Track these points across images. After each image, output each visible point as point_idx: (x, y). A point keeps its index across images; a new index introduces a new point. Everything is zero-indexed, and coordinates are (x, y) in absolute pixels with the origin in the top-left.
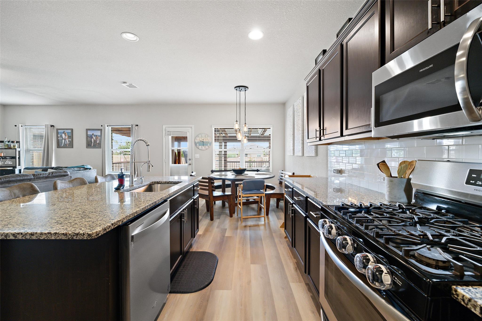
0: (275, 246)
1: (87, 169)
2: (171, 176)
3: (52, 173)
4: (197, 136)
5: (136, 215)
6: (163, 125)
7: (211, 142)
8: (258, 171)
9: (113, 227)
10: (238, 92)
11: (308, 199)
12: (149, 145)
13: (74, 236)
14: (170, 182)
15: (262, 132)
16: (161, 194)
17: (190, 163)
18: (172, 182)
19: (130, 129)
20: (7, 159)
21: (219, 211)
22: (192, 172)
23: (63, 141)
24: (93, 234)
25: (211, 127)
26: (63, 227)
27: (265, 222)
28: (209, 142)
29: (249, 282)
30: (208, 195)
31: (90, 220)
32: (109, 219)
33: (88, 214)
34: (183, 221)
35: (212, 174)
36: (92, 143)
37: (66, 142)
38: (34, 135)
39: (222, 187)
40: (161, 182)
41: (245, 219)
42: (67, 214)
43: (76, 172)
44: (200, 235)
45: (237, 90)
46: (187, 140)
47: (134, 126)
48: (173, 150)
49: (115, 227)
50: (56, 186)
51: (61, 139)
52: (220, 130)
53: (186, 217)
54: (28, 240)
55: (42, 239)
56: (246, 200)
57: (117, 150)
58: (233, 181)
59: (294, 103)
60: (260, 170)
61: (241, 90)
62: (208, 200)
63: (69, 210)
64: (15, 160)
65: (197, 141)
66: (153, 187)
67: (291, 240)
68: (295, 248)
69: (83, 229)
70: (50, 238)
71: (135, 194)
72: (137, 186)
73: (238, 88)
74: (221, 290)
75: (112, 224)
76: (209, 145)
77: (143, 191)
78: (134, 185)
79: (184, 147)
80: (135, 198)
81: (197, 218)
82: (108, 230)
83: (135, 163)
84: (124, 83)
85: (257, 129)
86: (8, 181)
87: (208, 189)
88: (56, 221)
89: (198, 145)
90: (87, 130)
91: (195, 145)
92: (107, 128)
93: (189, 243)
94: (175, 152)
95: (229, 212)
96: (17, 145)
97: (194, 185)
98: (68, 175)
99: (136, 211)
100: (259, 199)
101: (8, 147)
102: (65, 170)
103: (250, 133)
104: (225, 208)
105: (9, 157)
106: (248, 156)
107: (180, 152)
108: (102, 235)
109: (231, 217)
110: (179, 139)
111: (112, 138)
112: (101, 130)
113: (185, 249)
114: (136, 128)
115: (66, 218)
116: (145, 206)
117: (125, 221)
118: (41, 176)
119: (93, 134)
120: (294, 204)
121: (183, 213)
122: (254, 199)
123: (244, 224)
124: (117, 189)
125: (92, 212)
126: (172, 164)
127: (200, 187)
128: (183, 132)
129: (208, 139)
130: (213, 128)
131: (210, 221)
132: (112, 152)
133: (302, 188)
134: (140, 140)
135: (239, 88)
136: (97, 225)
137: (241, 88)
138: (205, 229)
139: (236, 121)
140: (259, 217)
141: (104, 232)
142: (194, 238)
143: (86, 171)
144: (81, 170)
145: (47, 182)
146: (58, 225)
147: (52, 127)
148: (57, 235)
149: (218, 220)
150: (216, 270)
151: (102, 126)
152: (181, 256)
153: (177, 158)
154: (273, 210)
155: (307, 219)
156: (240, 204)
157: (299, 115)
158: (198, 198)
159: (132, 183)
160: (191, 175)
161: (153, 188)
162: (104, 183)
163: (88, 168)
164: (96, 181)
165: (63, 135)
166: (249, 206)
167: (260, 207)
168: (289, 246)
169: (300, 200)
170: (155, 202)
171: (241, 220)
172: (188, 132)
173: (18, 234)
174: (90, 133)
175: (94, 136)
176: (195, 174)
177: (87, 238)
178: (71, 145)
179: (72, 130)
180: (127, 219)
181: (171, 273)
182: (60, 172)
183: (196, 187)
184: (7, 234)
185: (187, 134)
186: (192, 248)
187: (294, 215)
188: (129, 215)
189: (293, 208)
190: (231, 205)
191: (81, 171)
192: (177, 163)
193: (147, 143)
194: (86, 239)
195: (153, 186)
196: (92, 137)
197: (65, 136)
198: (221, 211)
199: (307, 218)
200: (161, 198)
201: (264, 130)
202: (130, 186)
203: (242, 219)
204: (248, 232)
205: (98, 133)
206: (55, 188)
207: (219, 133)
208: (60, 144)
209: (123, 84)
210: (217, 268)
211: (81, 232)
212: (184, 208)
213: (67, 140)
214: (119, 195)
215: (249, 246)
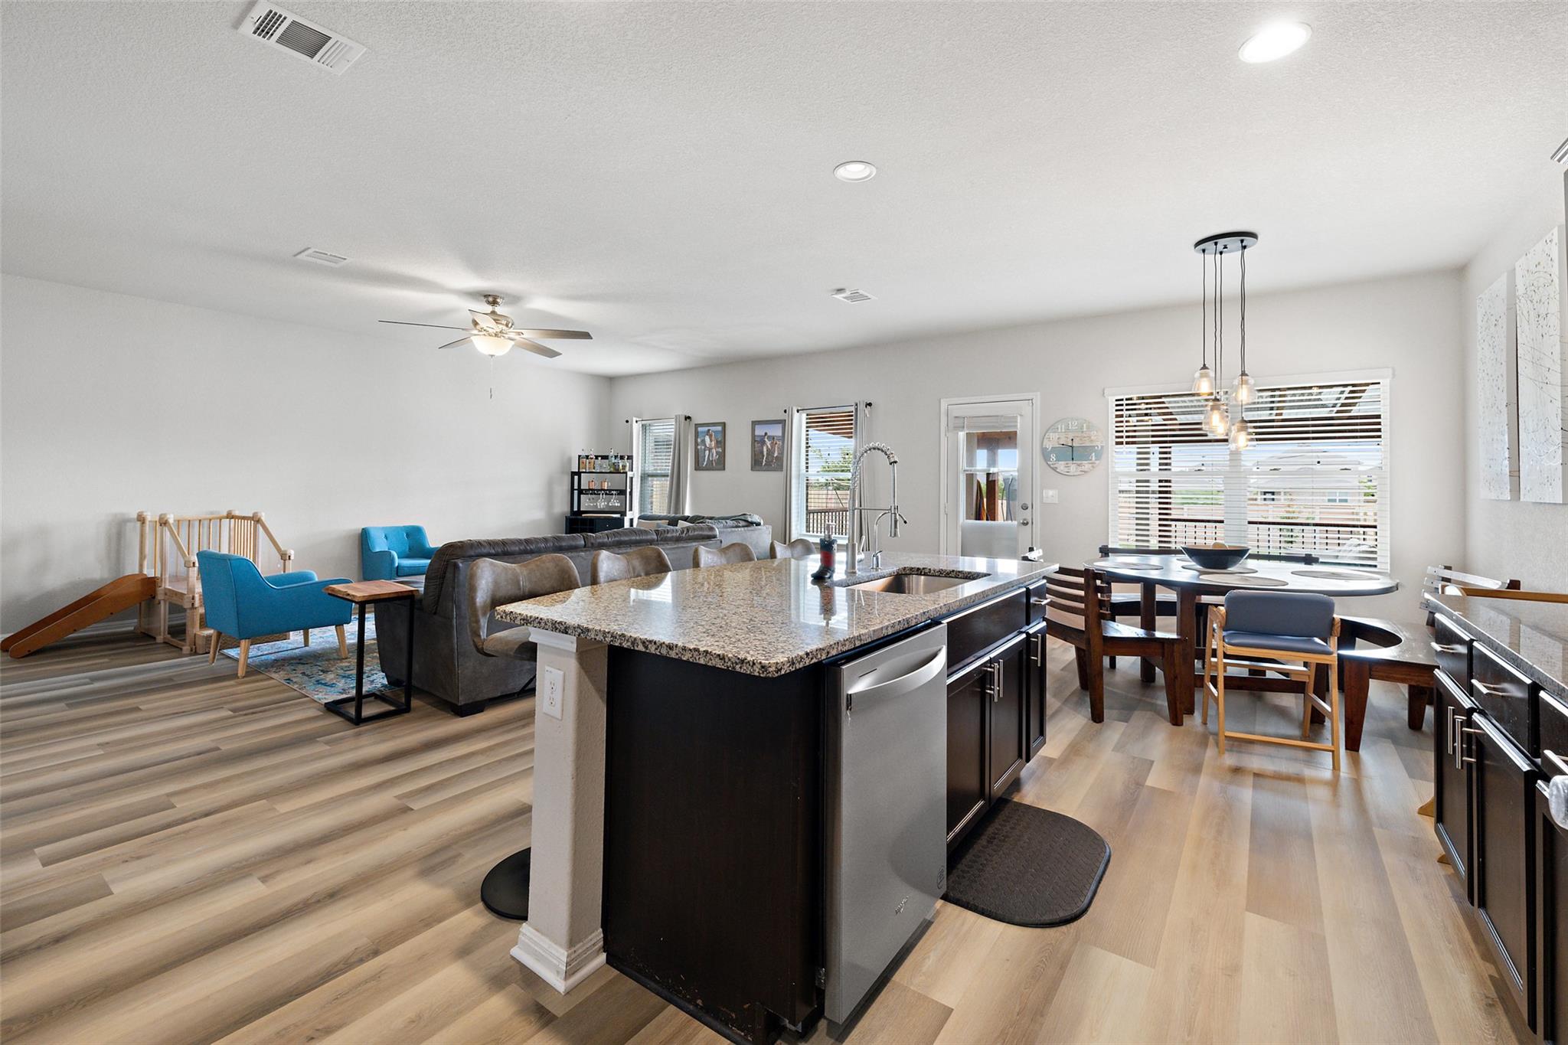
0: (1380, 877)
1: (752, 523)
2: (962, 555)
3: (688, 529)
4: (1052, 428)
5: (858, 644)
6: (942, 400)
7: (1102, 447)
8: (1309, 560)
9: (807, 662)
10: (1210, 258)
11: (1542, 694)
12: (896, 462)
13: (737, 664)
14: (953, 571)
15: (1343, 401)
16: (923, 602)
17: (1025, 520)
18: (959, 572)
19: (852, 416)
20: (612, 494)
21: (1130, 695)
22: (1031, 550)
23: (707, 452)
24: (770, 667)
25: (1104, 393)
26: (717, 643)
27: (1339, 776)
28: (1094, 447)
29: (1233, 970)
30: (1084, 629)
31: (764, 637)
32: (801, 642)
33: (759, 625)
34: (990, 694)
35: (1103, 561)
36: (763, 456)
37: (712, 455)
38: (655, 442)
39: (1142, 610)
40: (927, 571)
41: (1236, 743)
42: (722, 618)
43: (729, 530)
44: (1050, 761)
45: (1204, 251)
46: (1016, 444)
47: (861, 407)
48: (972, 474)
49: (813, 661)
50: (698, 559)
51: (703, 447)
52: (1140, 404)
53: (999, 686)
54: (663, 657)
55: (685, 659)
56: (1250, 670)
57: (818, 475)
58: (1189, 592)
59: (1517, 261)
60: (1320, 560)
61: (1225, 247)
62: (1084, 648)
63: (725, 612)
64: (624, 497)
65: (1049, 445)
66: (906, 582)
67: (1462, 869)
68: (1481, 911)
69: (751, 653)
70: (698, 661)
71: (859, 595)
72: (864, 574)
73: (1210, 245)
74: (1112, 952)
75: (807, 654)
76: (1094, 458)
77: (881, 589)
78: (857, 572)
79: (1007, 464)
80: (860, 607)
81: (1038, 704)
82: (798, 666)
83: (863, 511)
84: (840, 290)
85: (1310, 388)
86: (618, 541)
87: (1082, 609)
88: (704, 630)
89: (1053, 457)
90: (754, 423)
91: (1042, 457)
92: (796, 416)
93: (1010, 771)
94: (978, 482)
95: (1166, 704)
96: (628, 464)
97: (1028, 589)
98: (715, 537)
99: (858, 634)
100: (1309, 673)
101: (615, 469)
102: (709, 523)
103: (1278, 408)
104: (1154, 687)
105: (616, 490)
106: (1279, 500)
107: (995, 481)
108: (786, 675)
109: (1174, 725)
110: (994, 440)
111: (807, 443)
112: (783, 422)
113: (998, 786)
114: (867, 412)
115: (721, 627)
116: (881, 626)
117: (834, 652)
118: (669, 535)
119: (766, 434)
120: (1478, 713)
121: (989, 669)
122: (1286, 673)
123: (1230, 760)
124: (819, 578)
125: (767, 622)
126: (967, 519)
127: (1050, 598)
128: (1002, 416)
129: (1090, 437)
130: (1110, 398)
131: (1092, 722)
132: (808, 480)
133: (1511, 645)
134: (874, 449)
135: (1216, 244)
136: (777, 649)
137: (1222, 242)
138: (1068, 743)
139: (1202, 369)
140: (1308, 750)
141: (791, 668)
142: (1028, 760)
143: (749, 528)
144: (739, 527)
145: (679, 551)
146: (708, 638)
147: (688, 420)
148: (709, 656)
149: (1121, 727)
150: (1101, 885)
151: (785, 411)
152: (981, 803)
153: (985, 500)
154: (1390, 736)
155: (1536, 782)
156: (1214, 680)
157: (1543, 312)
158: (1043, 633)
159: (853, 567)
160: (1025, 559)
161: (906, 585)
162: (787, 561)
163: (755, 523)
164: (772, 554)
165: (707, 439)
166: (1260, 698)
167: (1313, 707)
168: (1456, 897)
169: (1502, 696)
170: (908, 621)
171: (1217, 744)
172: (1021, 415)
173: (651, 642)
174: (760, 431)
175: (769, 438)
176: (1039, 555)
177: (759, 672)
178: (720, 464)
179: (724, 425)
180: (837, 648)
181: (951, 841)
182: (701, 529)
183: (1035, 596)
184: (635, 639)
185: (1016, 422)
186: (1020, 794)
187: (1477, 762)
188: (842, 639)
189: (1472, 730)
190: (1176, 677)
191: (740, 529)
192: (985, 518)
193: (891, 456)
194: (758, 674)
195: (906, 579)
196: (763, 443)
197: (711, 441)
198: (1138, 697)
199: (1539, 781)
200: (924, 613)
201: (1352, 392)
202: (847, 573)
203: (1222, 738)
204: (1246, 794)
205: (776, 431)
206: (696, 564)
207: (1138, 415)
208: (700, 460)
209: (836, 294)
210: (1104, 879)
211: (749, 659)
212: (992, 655)
213: (714, 451)
214: (821, 592)
215: (1244, 844)
